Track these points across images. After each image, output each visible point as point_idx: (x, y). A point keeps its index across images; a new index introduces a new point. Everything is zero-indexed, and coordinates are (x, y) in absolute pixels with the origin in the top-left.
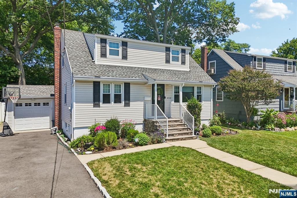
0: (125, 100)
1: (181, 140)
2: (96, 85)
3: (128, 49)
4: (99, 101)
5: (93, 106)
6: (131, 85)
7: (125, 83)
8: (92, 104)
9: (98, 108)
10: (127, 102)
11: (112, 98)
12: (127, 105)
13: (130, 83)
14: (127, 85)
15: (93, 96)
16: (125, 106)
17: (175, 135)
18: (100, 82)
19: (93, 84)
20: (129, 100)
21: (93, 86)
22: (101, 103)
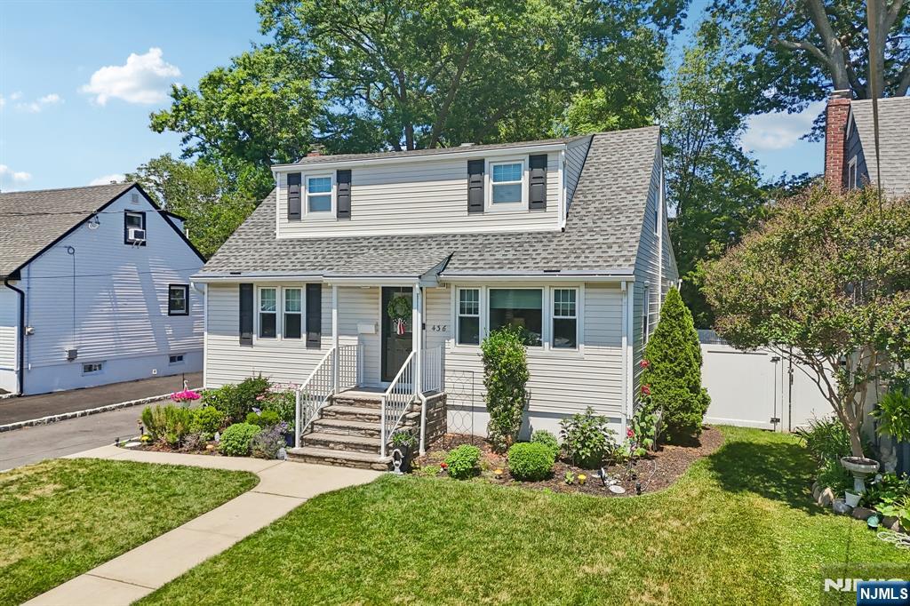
0: (308, 331)
1: (333, 463)
2: (246, 290)
3: (353, 188)
4: (251, 331)
5: (238, 343)
6: (323, 290)
7: (308, 285)
8: (238, 338)
9: (249, 349)
10: (313, 335)
11: (280, 323)
12: (314, 343)
13: (320, 285)
14: (314, 291)
15: (238, 319)
16: (308, 346)
17: (331, 445)
18: (251, 285)
19: (238, 289)
20: (319, 331)
21: (238, 294)
22: (255, 336)
